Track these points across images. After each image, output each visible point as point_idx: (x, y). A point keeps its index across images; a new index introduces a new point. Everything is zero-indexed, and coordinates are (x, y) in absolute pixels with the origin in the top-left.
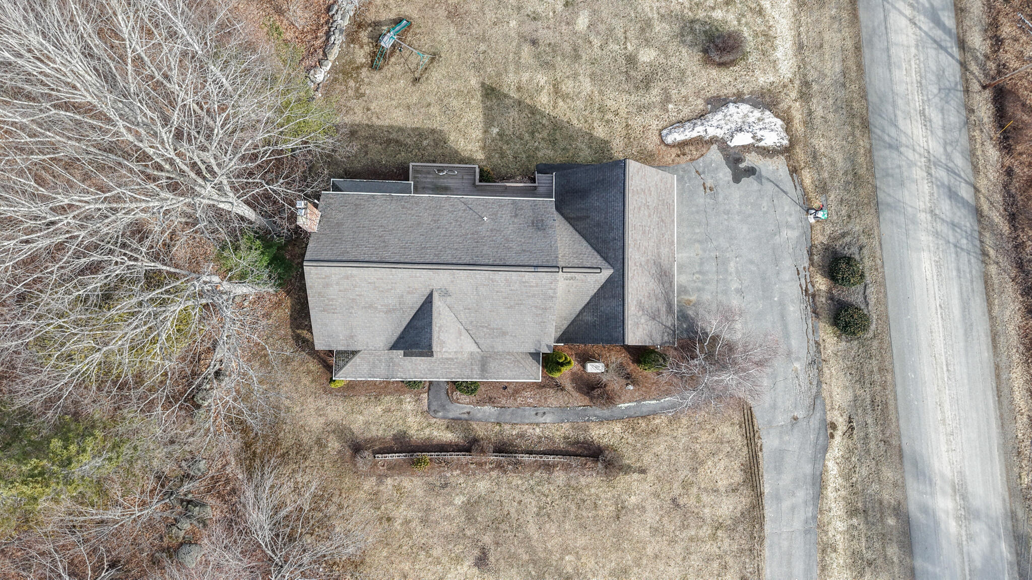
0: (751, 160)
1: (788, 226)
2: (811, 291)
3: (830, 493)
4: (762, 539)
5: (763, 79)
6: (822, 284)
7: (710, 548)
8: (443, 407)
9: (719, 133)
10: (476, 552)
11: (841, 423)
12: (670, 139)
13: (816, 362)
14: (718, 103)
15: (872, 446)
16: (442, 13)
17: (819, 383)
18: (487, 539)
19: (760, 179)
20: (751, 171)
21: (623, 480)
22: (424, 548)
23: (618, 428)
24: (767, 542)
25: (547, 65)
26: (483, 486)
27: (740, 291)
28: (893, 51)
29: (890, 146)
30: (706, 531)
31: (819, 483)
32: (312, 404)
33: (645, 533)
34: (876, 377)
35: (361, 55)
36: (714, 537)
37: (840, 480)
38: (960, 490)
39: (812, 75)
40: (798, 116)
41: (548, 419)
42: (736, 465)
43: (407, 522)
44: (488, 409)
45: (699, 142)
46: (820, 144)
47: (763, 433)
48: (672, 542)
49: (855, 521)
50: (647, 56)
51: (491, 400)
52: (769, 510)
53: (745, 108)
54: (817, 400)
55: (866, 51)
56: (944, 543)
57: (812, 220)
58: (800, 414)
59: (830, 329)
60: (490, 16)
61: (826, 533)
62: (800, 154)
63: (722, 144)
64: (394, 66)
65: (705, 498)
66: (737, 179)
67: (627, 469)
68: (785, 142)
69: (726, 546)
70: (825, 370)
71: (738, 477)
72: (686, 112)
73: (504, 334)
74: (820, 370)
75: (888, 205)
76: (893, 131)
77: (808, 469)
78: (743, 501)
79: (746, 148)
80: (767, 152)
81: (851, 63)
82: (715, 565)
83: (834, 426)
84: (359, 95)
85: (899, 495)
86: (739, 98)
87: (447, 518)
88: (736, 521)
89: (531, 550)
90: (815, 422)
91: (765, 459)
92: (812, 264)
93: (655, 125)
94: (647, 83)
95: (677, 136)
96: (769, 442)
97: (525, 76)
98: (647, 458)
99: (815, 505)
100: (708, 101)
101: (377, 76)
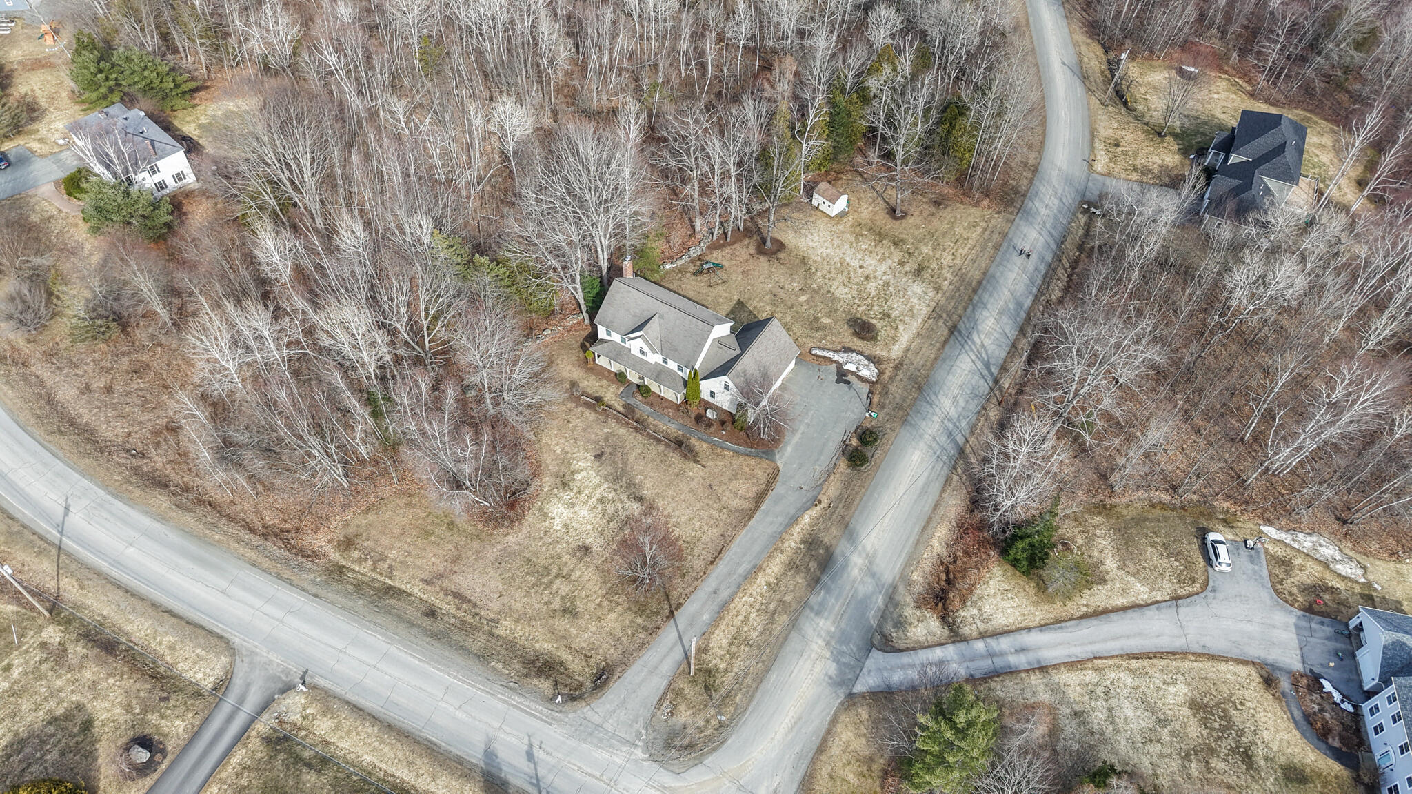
0: (850, 378)
1: (853, 412)
2: (847, 442)
3: (797, 529)
4: (745, 525)
5: (878, 351)
6: (855, 442)
7: (715, 514)
8: (627, 397)
9: (841, 360)
10: (599, 452)
11: (825, 503)
12: (813, 352)
13: (830, 473)
14: (847, 350)
15: (834, 516)
16: (740, 270)
17: (825, 481)
18: (607, 450)
19: (850, 388)
20: (848, 382)
21: (691, 464)
22: (576, 440)
23: (705, 445)
24: (747, 528)
25: (773, 304)
26: (622, 431)
27: (808, 425)
28: (954, 368)
29: (928, 402)
30: (718, 506)
31: (794, 520)
32: (569, 367)
33: (686, 489)
34: (856, 488)
35: (692, 268)
36: (720, 511)
37: (807, 526)
38: (871, 559)
39: (907, 361)
40: (888, 373)
41: (673, 426)
42: (755, 489)
43: (576, 426)
44: (648, 408)
45: (830, 360)
46: (893, 388)
47: (778, 484)
48: (698, 500)
49: (802, 546)
50: (825, 320)
51: (651, 405)
52: (758, 516)
53: (860, 357)
54: (820, 486)
55: (939, 362)
56: (845, 576)
57: (867, 415)
58: (805, 488)
59: (846, 462)
60: (761, 279)
61: (783, 543)
62: (878, 388)
63: (839, 366)
64: (705, 278)
65: (727, 493)
66: (837, 382)
67: (696, 462)
68: (874, 379)
69: (724, 517)
70: (832, 477)
71: (752, 494)
72: (830, 346)
73: (676, 350)
74: (829, 476)
75: (911, 424)
76: (933, 397)
77: (793, 511)
78: (747, 505)
79: (852, 373)
80: (860, 378)
81: (928, 364)
82: (712, 522)
83: (820, 502)
84: (680, 279)
85: (834, 542)
86: (861, 353)
87: (597, 435)
88: (737, 511)
89: (625, 464)
90: (810, 495)
91: (771, 496)
92: (855, 432)
93: (811, 344)
94: (818, 329)
95: (819, 352)
96: (778, 489)
97: (761, 304)
98: (710, 463)
99: (785, 528)
100: (844, 347)
101: (693, 278)
